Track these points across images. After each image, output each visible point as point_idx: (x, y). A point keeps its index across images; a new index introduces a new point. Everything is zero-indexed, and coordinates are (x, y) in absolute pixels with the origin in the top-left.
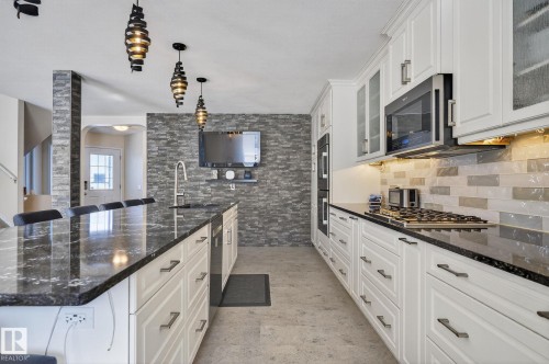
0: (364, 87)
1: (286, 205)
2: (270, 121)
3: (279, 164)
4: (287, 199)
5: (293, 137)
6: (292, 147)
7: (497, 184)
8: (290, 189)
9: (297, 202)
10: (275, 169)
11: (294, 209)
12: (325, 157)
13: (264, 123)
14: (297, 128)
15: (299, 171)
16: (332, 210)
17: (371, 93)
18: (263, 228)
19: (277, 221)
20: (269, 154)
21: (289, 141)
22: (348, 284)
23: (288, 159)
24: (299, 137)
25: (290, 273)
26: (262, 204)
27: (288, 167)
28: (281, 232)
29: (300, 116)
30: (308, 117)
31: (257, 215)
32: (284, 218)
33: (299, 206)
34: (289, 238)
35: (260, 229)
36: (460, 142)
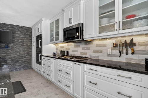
0: (53, 22)
1: (22, 56)
2: (16, 28)
3: (19, 43)
4: (23, 54)
5: (25, 34)
6: (25, 37)
7: (89, 49)
8: (24, 51)
9: (26, 55)
10: (18, 44)
11: (25, 57)
12: (40, 41)
13: (13, 28)
14: (27, 31)
15: (27, 45)
16: (42, 57)
17: (56, 24)
18: (13, 65)
19: (19, 62)
20: (16, 39)
21: (24, 35)
22: (51, 78)
23: (23, 41)
24: (27, 34)
25: (28, 79)
26: (13, 56)
27: (23, 44)
28: (21, 65)
29: (28, 27)
30: (30, 28)
31: (10, 60)
32: (22, 61)
33: (27, 56)
34: (24, 67)
35: (12, 65)
36: (85, 40)
